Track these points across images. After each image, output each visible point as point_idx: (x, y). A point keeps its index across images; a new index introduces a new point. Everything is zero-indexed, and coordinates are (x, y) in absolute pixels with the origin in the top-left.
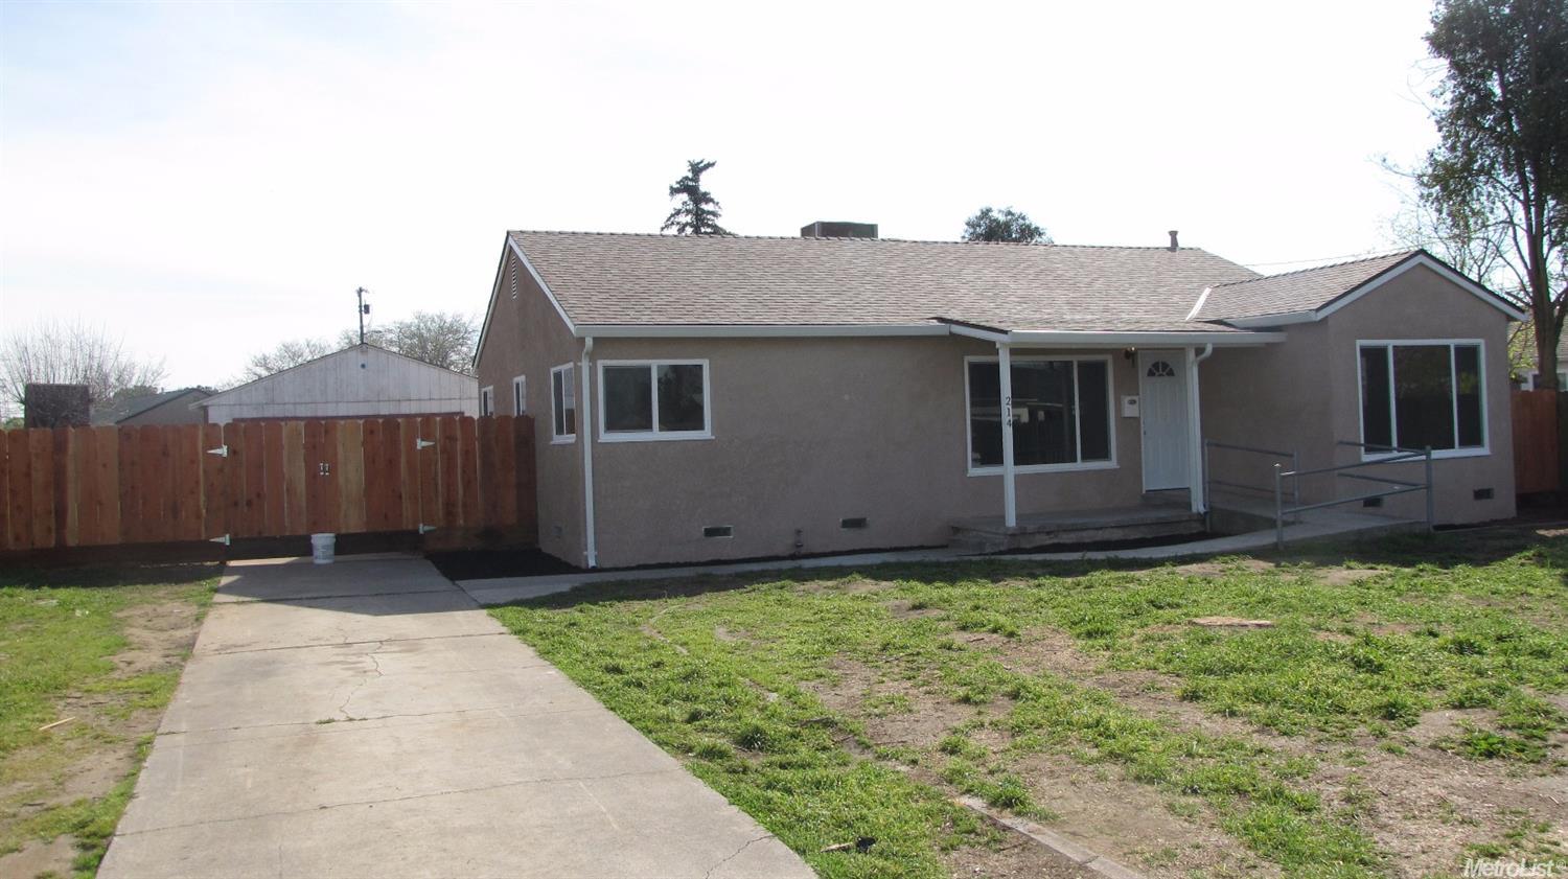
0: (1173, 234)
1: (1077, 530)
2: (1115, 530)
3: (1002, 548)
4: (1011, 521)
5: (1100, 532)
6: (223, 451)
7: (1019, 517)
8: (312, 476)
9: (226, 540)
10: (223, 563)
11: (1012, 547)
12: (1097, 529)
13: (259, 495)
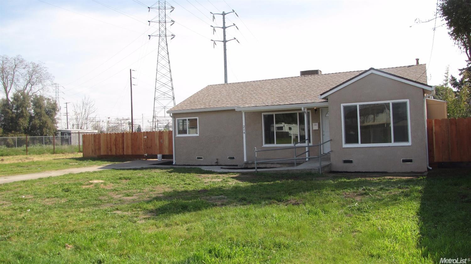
0: (417, 60)
1: (264, 164)
2: (278, 165)
3: (243, 167)
4: (245, 160)
5: (273, 165)
6: (146, 137)
7: (247, 159)
8: (160, 142)
9: (146, 155)
10: (146, 159)
11: (246, 167)
12: (271, 164)
13: (151, 146)
